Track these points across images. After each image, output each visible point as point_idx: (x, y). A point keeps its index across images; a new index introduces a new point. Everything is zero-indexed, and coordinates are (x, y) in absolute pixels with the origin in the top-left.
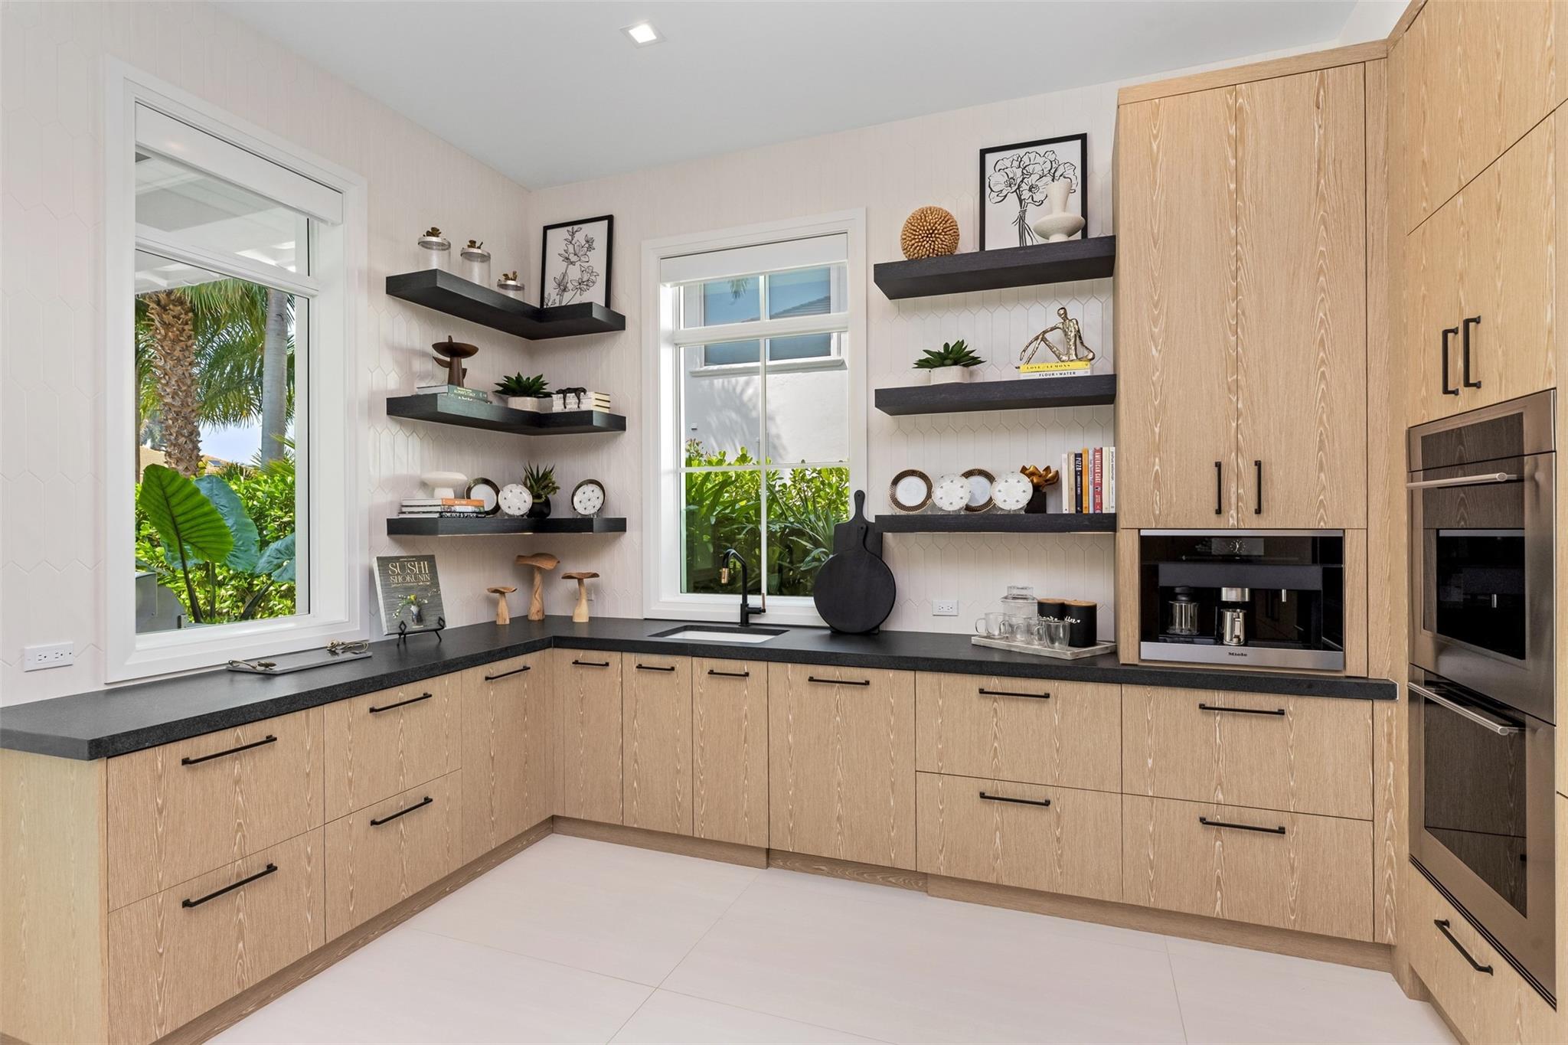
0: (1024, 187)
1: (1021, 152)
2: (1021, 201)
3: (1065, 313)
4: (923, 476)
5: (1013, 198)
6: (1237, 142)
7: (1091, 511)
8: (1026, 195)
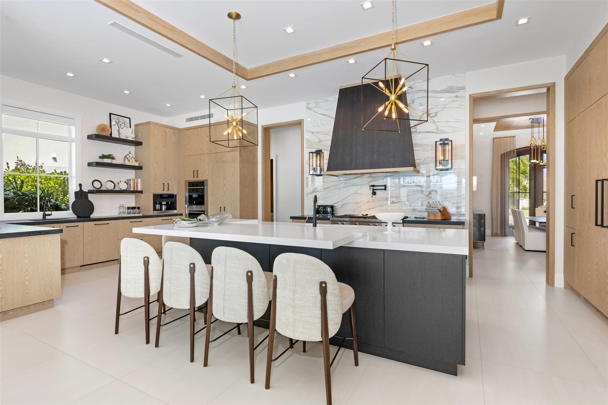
0: (119, 124)
1: (118, 117)
2: (118, 127)
3: (131, 153)
4: (99, 181)
5: (117, 125)
6: (165, 136)
7: (136, 190)
8: (119, 126)
